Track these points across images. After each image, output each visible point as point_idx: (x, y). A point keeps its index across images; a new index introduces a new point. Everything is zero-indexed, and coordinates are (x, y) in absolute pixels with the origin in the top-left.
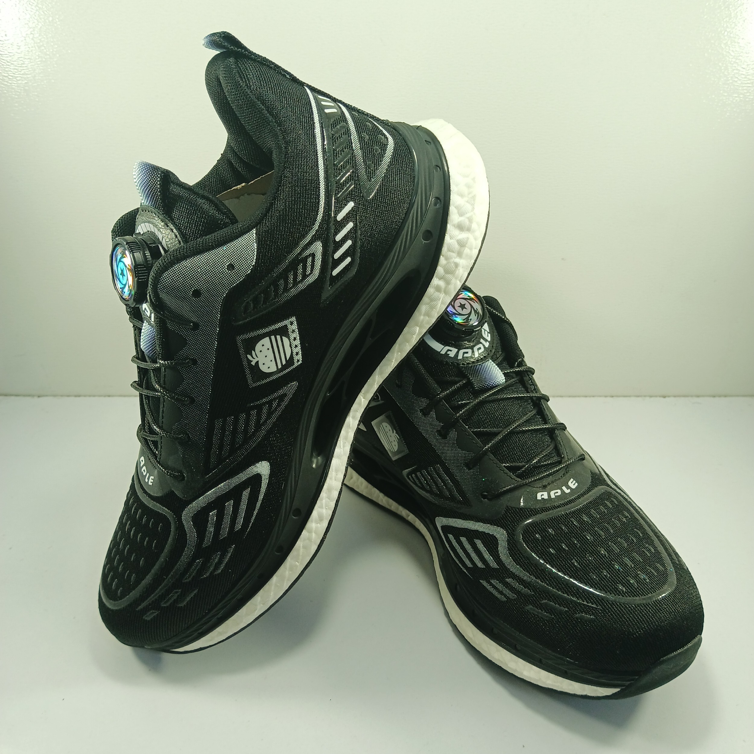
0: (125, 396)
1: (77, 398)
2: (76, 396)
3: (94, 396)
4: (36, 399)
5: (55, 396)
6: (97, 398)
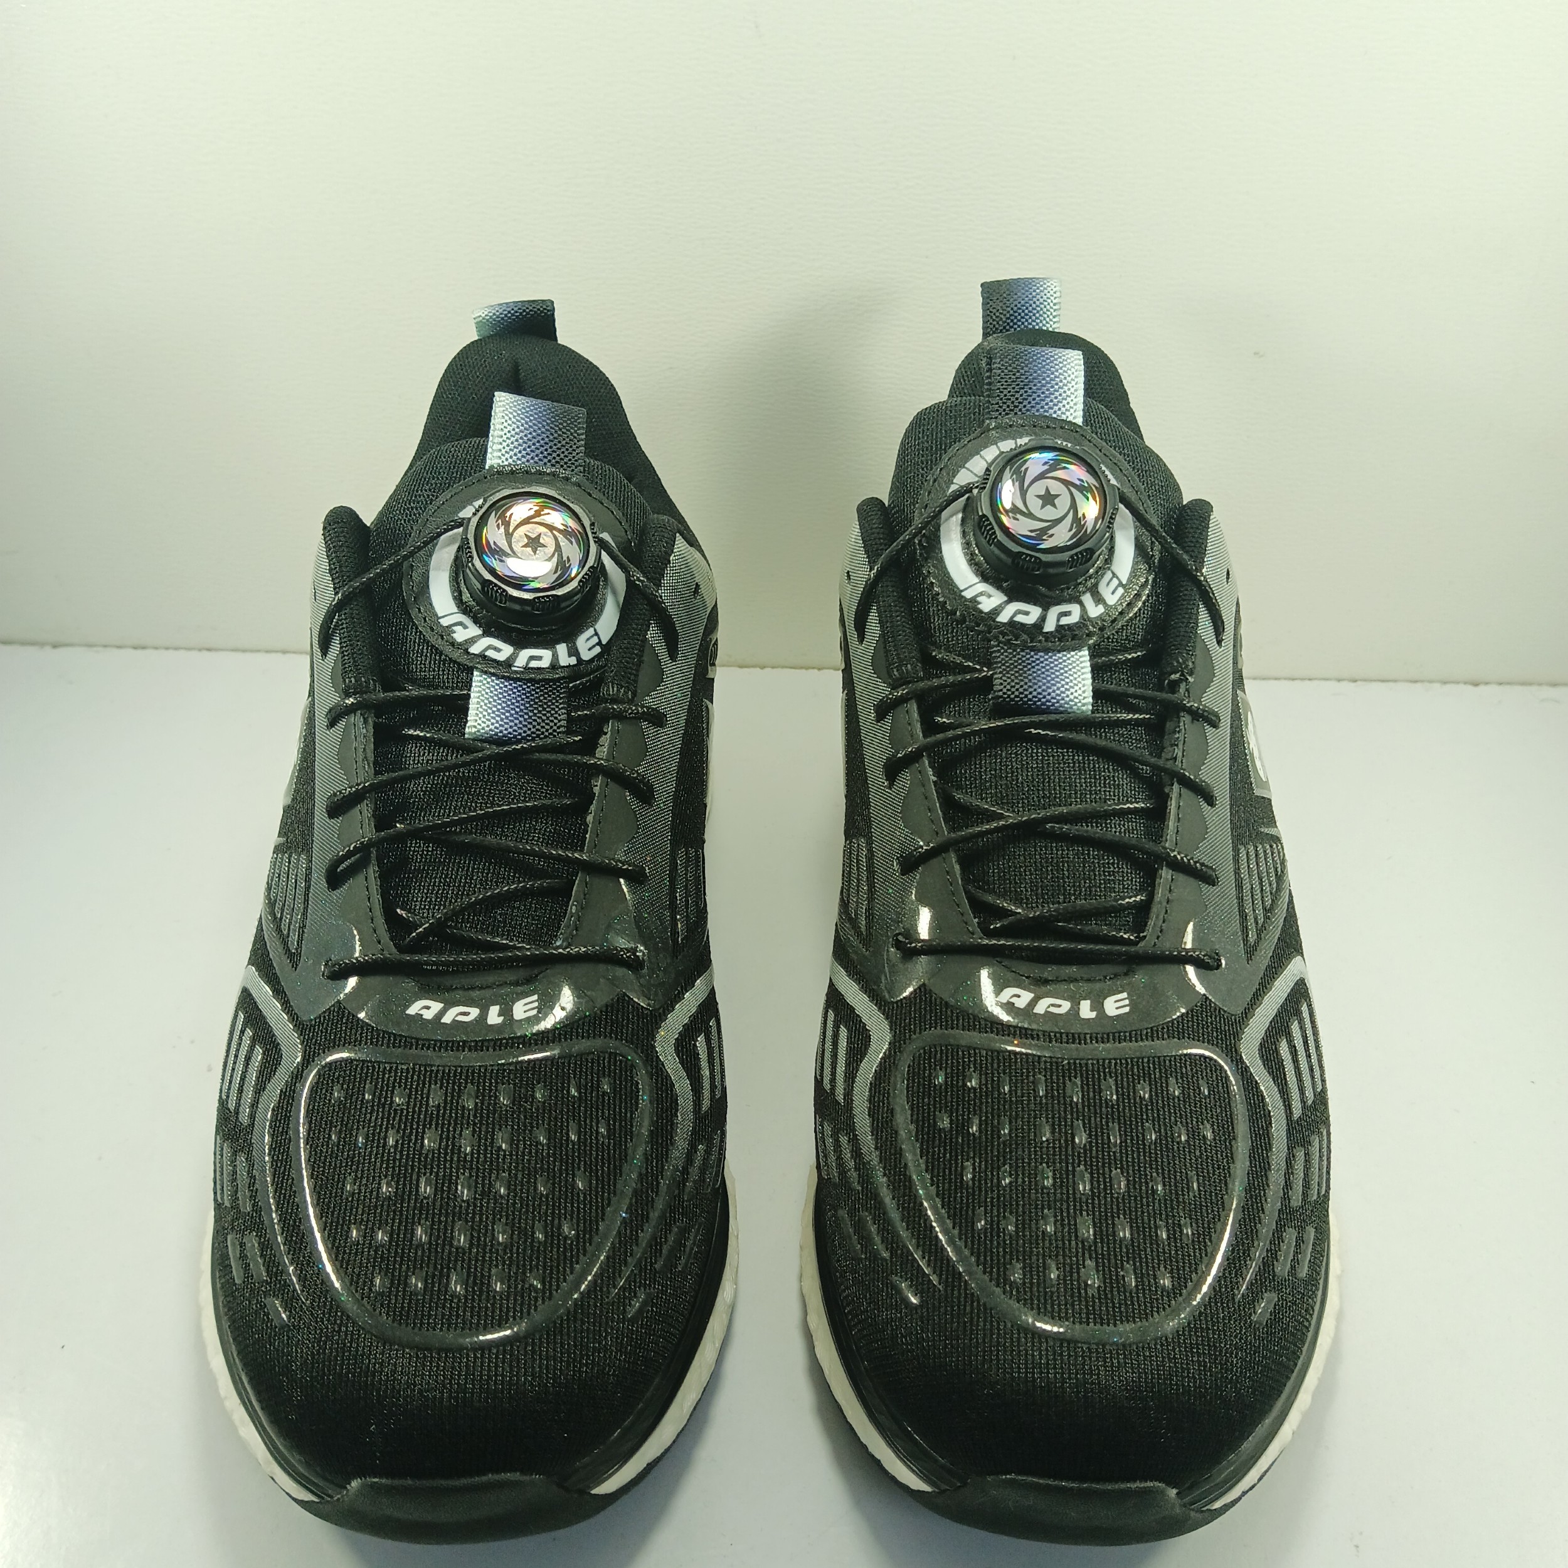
0: (244, 651)
1: (139, 652)
2: (135, 648)
3: (176, 649)
4: (48, 649)
5: (90, 645)
6: (182, 653)
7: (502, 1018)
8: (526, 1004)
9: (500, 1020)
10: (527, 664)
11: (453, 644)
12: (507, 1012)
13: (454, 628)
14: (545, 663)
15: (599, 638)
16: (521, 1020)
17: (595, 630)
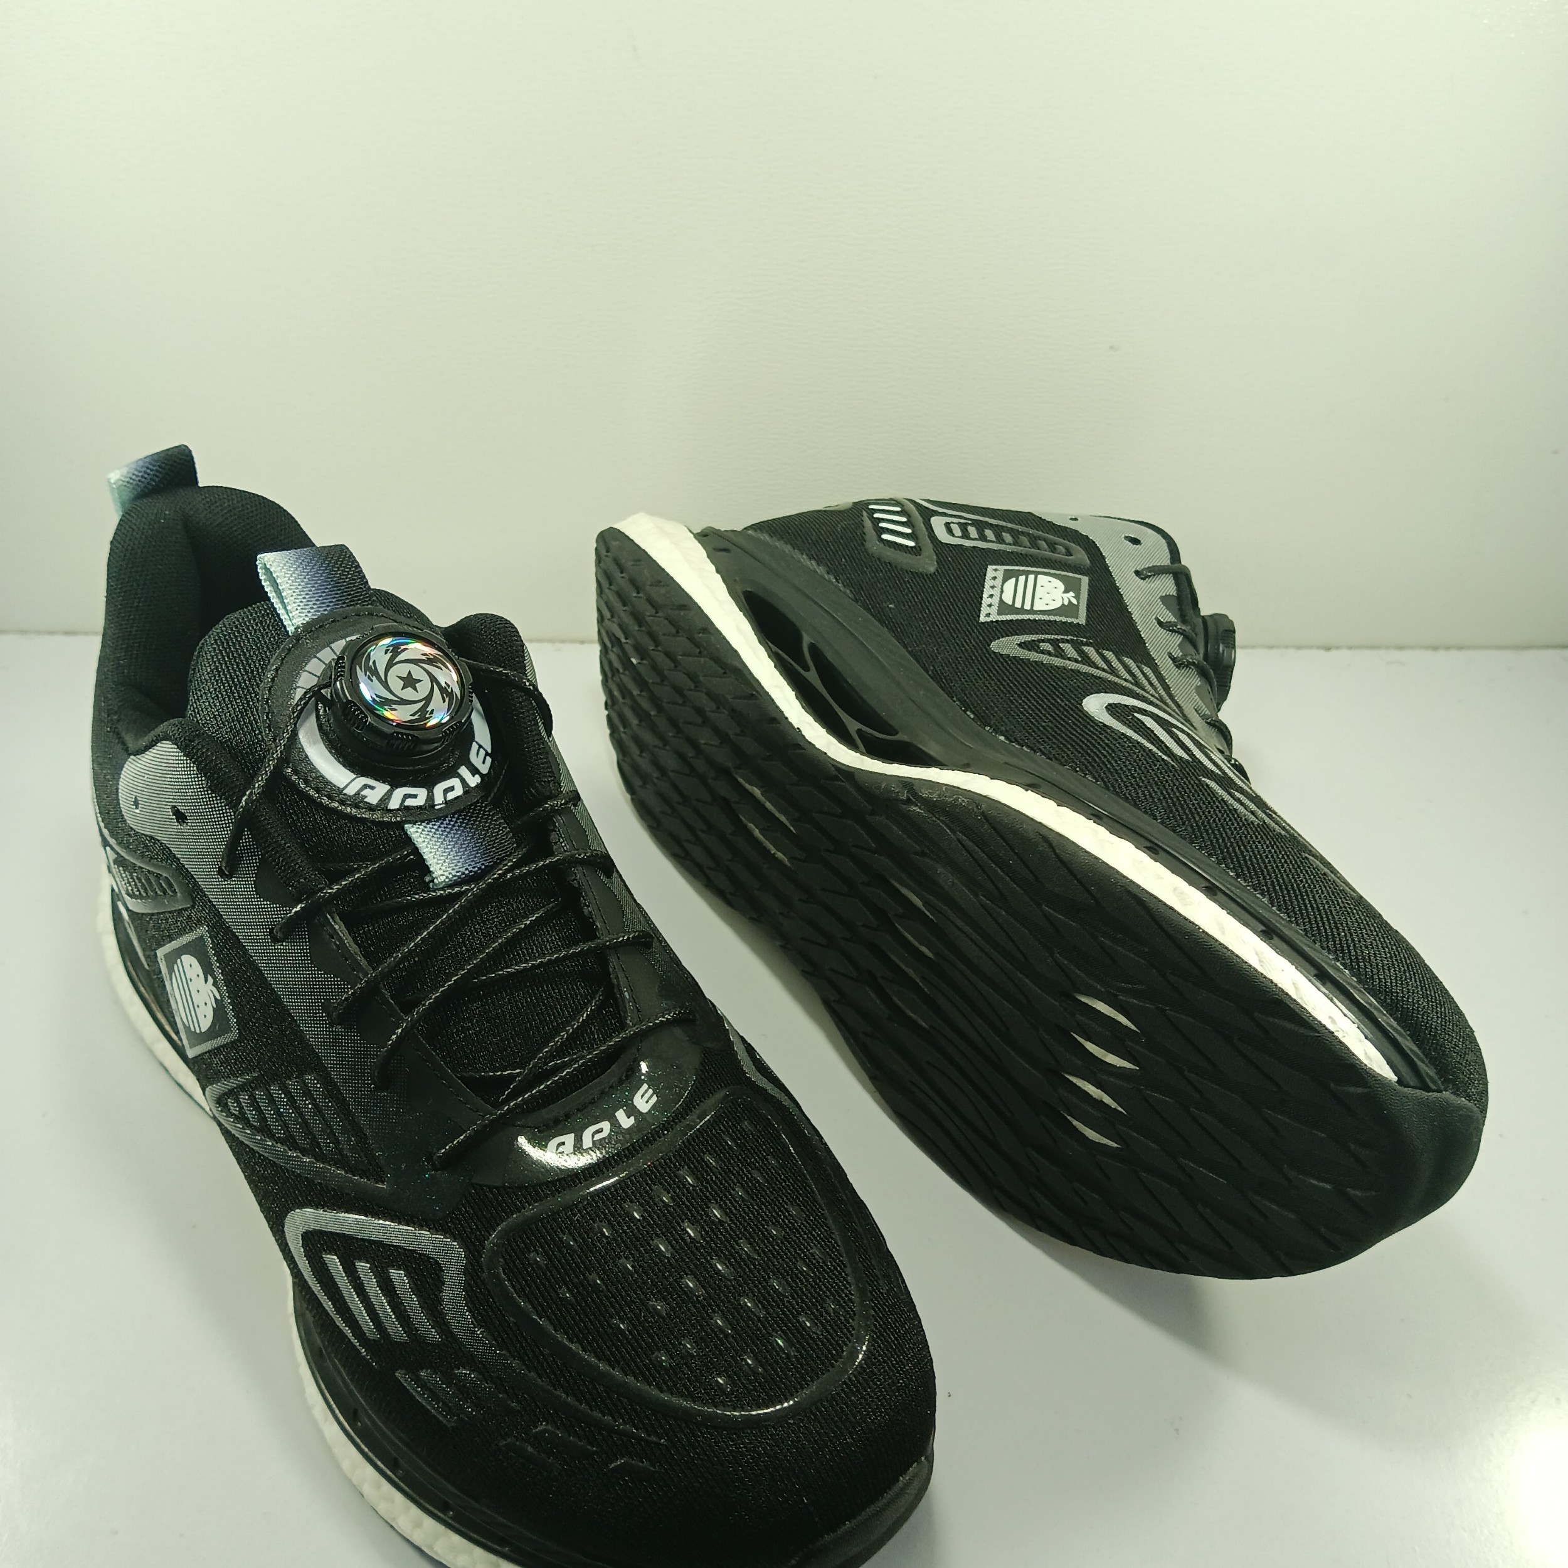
7: (632, 1118)
8: (642, 1096)
9: (632, 1120)
10: (445, 798)
11: (371, 808)
12: (632, 1111)
13: (363, 793)
14: (459, 791)
15: (484, 749)
16: (650, 1111)
17: (477, 743)
